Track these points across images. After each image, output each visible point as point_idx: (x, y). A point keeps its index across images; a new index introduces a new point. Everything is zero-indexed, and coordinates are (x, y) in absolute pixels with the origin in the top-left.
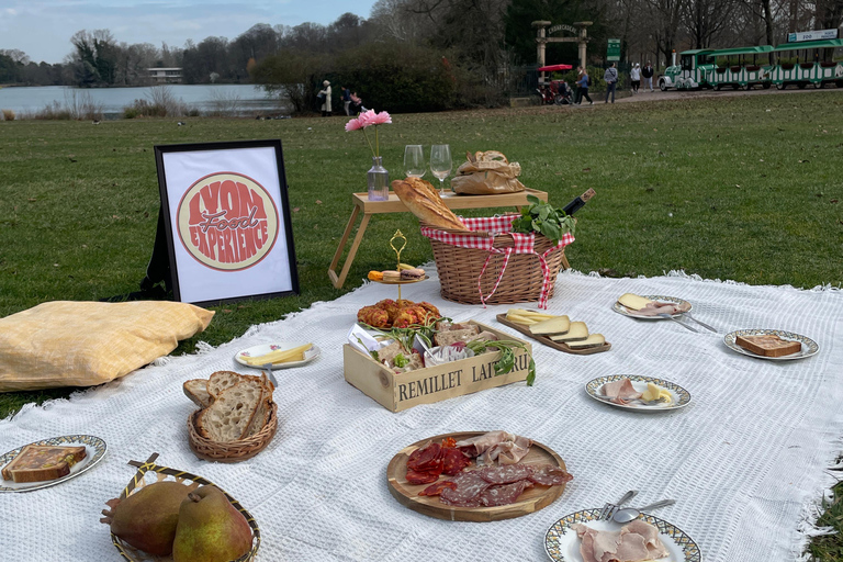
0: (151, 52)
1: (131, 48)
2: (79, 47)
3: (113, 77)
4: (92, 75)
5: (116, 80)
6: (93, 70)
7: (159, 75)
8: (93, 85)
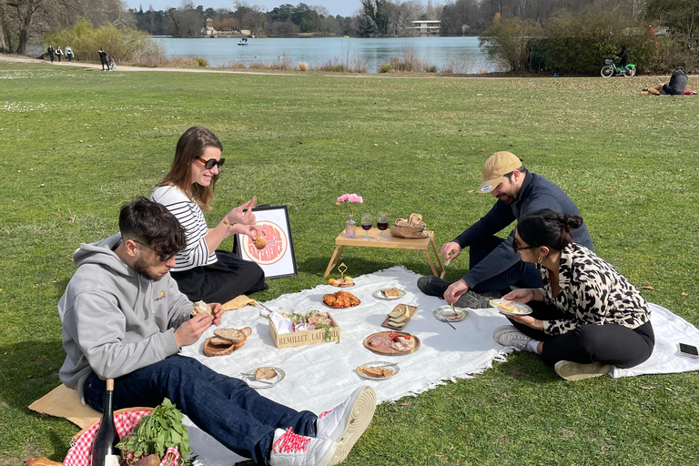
0: (418, 8)
1: (403, 5)
2: (365, 4)
3: (386, 29)
4: (371, 27)
5: (389, 31)
6: (373, 23)
7: (423, 27)
8: (371, 35)
